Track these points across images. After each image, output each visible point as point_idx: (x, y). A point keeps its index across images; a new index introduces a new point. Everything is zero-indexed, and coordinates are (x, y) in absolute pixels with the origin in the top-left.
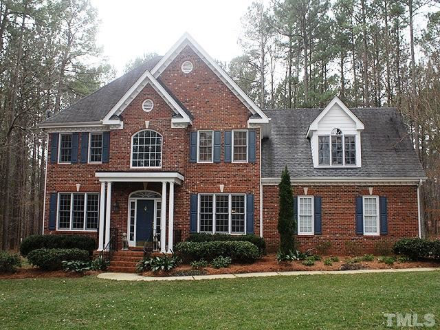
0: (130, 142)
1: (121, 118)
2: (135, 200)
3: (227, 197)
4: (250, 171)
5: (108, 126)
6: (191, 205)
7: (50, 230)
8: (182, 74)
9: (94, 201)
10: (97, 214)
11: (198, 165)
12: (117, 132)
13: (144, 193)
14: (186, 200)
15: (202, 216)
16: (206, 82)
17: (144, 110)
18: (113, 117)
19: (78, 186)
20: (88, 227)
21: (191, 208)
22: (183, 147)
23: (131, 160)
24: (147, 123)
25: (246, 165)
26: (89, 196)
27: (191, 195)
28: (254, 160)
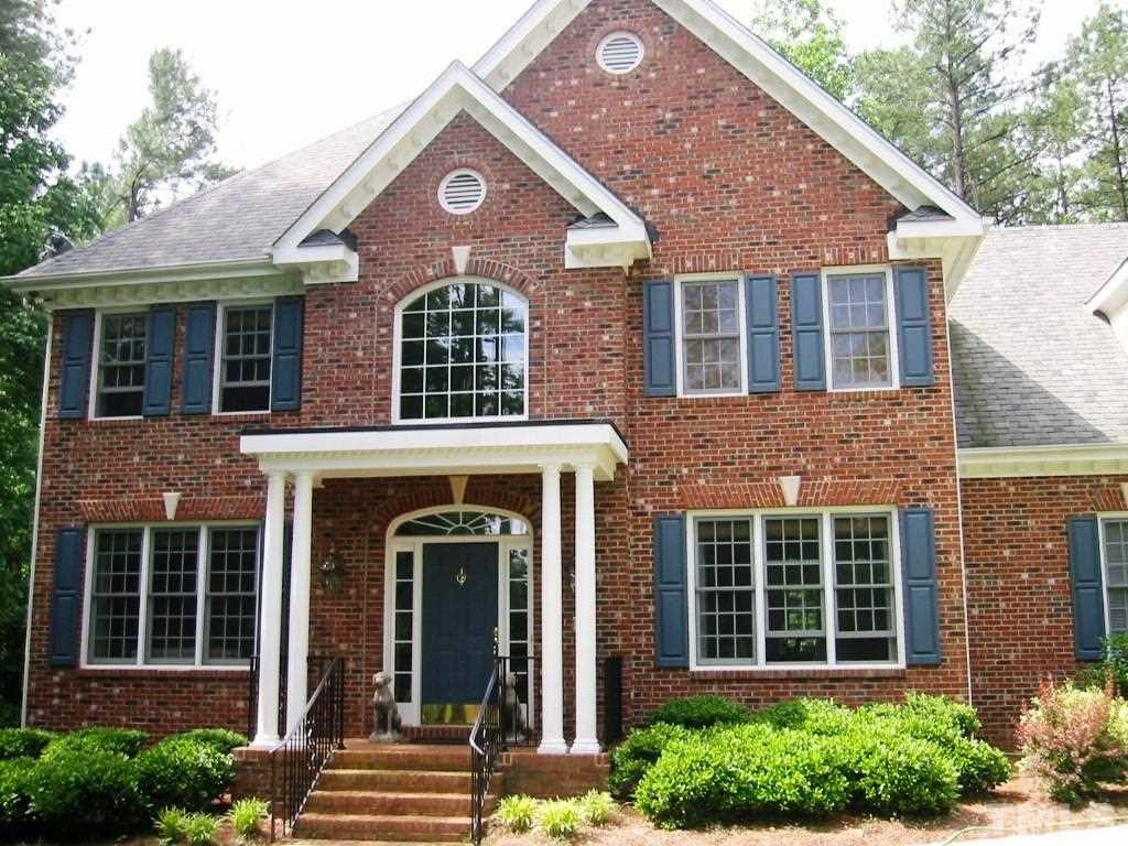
0: (390, 325)
1: (349, 238)
2: (415, 545)
3: (813, 523)
4: (912, 420)
5: (295, 272)
6: (659, 559)
7: (54, 668)
8: (601, 82)
9: (238, 553)
10: (251, 605)
11: (684, 405)
12: (335, 294)
13: (454, 517)
14: (636, 538)
15: (707, 600)
16: (702, 102)
17: (450, 209)
18: (318, 237)
19: (171, 499)
20: (214, 650)
21: (659, 572)
22: (618, 337)
23: (396, 395)
24: (461, 255)
25: (894, 401)
26: (217, 537)
27: (658, 519)
28: (924, 380)
